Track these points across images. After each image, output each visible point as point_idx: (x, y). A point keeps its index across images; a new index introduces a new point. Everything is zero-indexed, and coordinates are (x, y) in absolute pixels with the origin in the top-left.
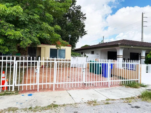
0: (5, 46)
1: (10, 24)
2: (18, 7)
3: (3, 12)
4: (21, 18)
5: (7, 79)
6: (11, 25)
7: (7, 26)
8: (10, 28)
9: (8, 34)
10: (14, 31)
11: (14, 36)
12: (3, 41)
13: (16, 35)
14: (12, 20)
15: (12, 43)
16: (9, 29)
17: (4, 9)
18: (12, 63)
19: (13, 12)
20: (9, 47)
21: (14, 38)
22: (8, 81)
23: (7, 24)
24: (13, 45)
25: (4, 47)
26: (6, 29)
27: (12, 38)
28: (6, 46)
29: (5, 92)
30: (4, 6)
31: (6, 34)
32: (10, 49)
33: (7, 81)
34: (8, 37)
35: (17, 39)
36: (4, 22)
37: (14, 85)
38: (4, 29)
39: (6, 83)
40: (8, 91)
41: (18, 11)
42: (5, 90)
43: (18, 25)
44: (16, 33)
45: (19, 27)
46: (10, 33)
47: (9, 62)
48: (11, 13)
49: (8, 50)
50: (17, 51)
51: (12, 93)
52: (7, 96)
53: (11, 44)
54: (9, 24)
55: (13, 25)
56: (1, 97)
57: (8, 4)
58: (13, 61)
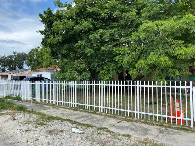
0: (174, 68)
1: (179, 40)
2: (189, 16)
3: (171, 29)
4: (192, 29)
5: (183, 111)
6: (180, 42)
7: (175, 44)
8: (179, 45)
9: (177, 53)
10: (184, 48)
11: (185, 54)
12: (172, 62)
13: (188, 53)
14: (181, 35)
15: (182, 63)
16: (178, 47)
17: (172, 26)
18: (187, 90)
19: (182, 25)
20: (180, 69)
21: (185, 57)
22: (184, 113)
23: (175, 42)
24: (184, 66)
25: (174, 70)
26: (175, 48)
27: (183, 58)
28: (176, 68)
29: (182, 126)
30: (172, 22)
31: (176, 54)
32: (181, 71)
33: (182, 112)
34: (178, 57)
35: (189, 58)
36: (171, 41)
37: (193, 120)
38: (172, 48)
39: (182, 114)
40: (186, 125)
41: (189, 22)
42: (181, 123)
43: (188, 39)
44: (188, 51)
45: (190, 42)
46: (180, 52)
47: (184, 89)
48: (180, 27)
49: (179, 73)
50: (190, 74)
51: (191, 129)
52: (185, 132)
53: (182, 65)
54: (177, 41)
55: (183, 42)
56: (178, 132)
57: (175, 17)
58: (188, 87)
